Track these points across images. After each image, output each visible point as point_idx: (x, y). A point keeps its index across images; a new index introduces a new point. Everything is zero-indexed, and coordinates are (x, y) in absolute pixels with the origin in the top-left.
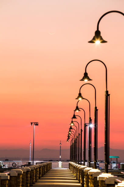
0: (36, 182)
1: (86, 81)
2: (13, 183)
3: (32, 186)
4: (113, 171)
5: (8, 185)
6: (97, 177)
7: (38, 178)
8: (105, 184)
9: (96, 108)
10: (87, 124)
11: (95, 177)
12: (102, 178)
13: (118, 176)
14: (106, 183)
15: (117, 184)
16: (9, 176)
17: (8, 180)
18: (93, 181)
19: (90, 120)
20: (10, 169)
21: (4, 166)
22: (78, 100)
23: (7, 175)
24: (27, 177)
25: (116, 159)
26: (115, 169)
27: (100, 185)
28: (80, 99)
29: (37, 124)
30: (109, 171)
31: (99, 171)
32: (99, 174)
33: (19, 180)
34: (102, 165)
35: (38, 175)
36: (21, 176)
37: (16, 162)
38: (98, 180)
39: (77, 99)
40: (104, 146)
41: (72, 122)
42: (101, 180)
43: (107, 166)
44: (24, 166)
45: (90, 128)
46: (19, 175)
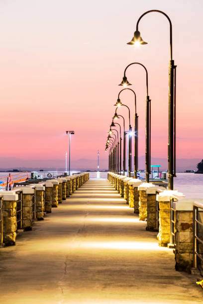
0: (73, 193)
1: (125, 85)
2: (49, 193)
3: (69, 197)
4: (154, 180)
5: (44, 195)
6: (137, 188)
7: (74, 189)
8: (146, 194)
9: (136, 114)
10: (127, 132)
11: (135, 188)
12: (143, 188)
13: (160, 185)
14: (148, 192)
15: (158, 194)
16: (44, 187)
17: (43, 191)
18: (133, 191)
19: (130, 128)
20: (45, 180)
21: (39, 176)
22: (116, 107)
23: (42, 186)
24: (63, 188)
25: (157, 168)
26: (156, 178)
27: (140, 195)
28: (119, 105)
29: (73, 133)
30: (150, 180)
31: (140, 181)
32: (140, 183)
33: (55, 192)
34: (143, 175)
35: (75, 186)
36: (57, 187)
37: (51, 173)
38: (138, 190)
39: (115, 105)
40: (145, 155)
41: (111, 130)
42: (142, 190)
43: (148, 176)
44: (60, 176)
45: (129, 136)
46: (55, 186)
